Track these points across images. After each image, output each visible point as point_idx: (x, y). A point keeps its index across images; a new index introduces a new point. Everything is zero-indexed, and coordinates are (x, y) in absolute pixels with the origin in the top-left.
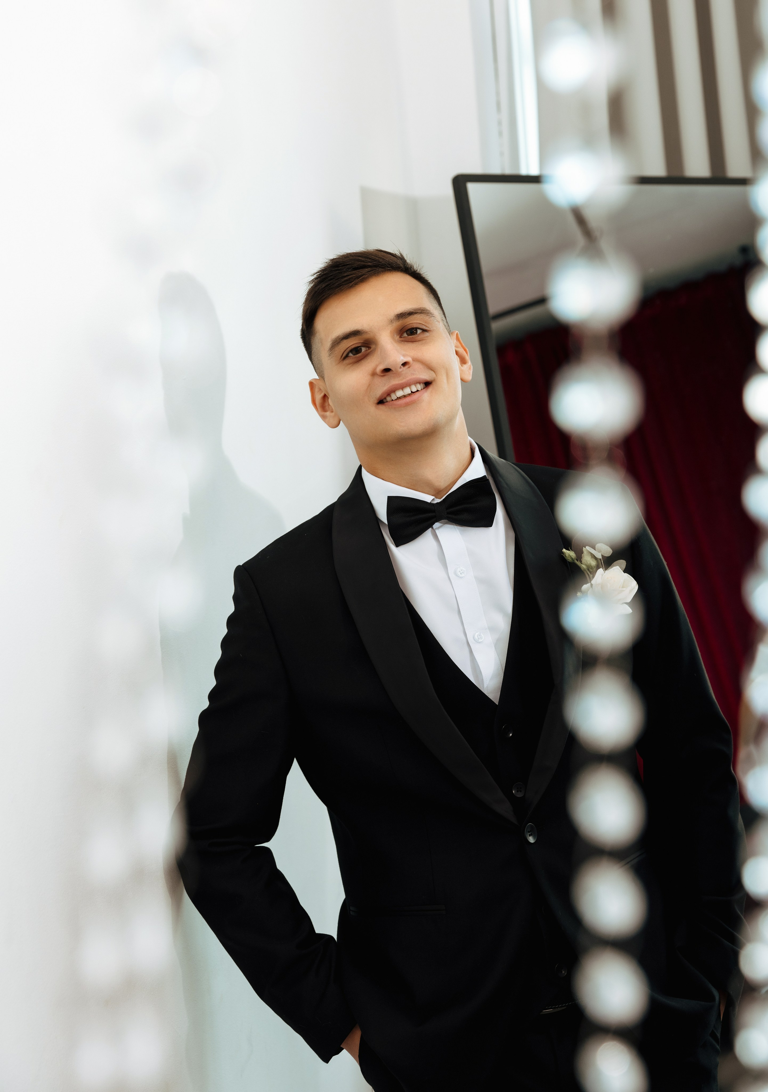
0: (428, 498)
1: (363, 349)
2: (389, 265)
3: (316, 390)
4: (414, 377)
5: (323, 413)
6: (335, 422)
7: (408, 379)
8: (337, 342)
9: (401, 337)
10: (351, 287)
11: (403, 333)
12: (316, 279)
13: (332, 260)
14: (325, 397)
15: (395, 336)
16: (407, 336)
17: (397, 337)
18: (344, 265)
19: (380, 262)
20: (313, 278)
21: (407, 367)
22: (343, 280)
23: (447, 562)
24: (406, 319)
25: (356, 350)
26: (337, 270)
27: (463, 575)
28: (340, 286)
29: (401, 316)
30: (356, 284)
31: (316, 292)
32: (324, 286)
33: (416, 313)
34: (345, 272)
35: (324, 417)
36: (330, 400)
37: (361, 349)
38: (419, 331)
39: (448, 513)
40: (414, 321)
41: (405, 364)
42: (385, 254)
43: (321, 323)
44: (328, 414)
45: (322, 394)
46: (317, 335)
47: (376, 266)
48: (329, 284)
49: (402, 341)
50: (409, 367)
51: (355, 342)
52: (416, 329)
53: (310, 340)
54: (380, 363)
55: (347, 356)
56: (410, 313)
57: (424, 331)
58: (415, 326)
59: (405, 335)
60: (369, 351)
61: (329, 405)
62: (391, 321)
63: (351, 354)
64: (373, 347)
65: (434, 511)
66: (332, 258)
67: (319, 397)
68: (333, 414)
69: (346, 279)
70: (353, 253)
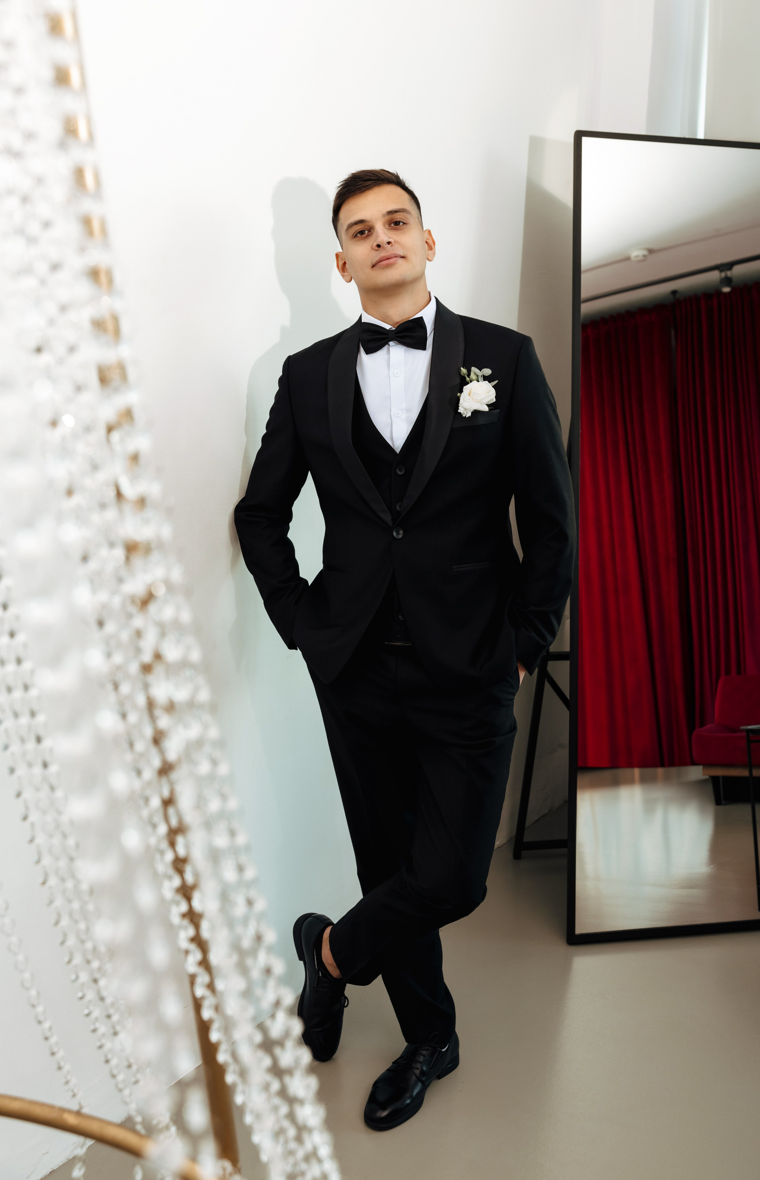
0: (388, 327)
1: (366, 232)
2: (387, 179)
3: (340, 259)
4: (394, 252)
5: (342, 273)
6: (349, 278)
7: (390, 253)
8: (351, 226)
9: (389, 226)
10: (362, 192)
11: (392, 223)
12: (341, 185)
13: (353, 174)
14: (345, 263)
15: (386, 225)
16: (394, 226)
17: (387, 226)
18: (359, 178)
19: (381, 177)
20: (340, 184)
21: (390, 245)
22: (357, 187)
23: (391, 365)
24: (393, 215)
25: (362, 232)
26: (354, 181)
27: (398, 375)
28: (354, 191)
29: (390, 213)
30: (365, 191)
31: (341, 194)
32: (345, 190)
33: (399, 211)
34: (359, 182)
35: (343, 276)
36: (347, 265)
37: (365, 232)
38: (401, 224)
39: (396, 337)
40: (398, 217)
41: (389, 243)
42: (385, 172)
43: (342, 214)
44: (345, 274)
45: (343, 262)
46: (340, 221)
47: (378, 180)
48: (349, 189)
49: (390, 229)
50: (392, 246)
51: (361, 227)
52: (399, 222)
53: (336, 224)
54: (375, 241)
55: (356, 236)
56: (396, 212)
57: (404, 223)
58: (398, 220)
59: (393, 225)
60: (370, 233)
61: (347, 269)
62: (384, 216)
63: (359, 235)
64: (372, 231)
65: (388, 335)
66: (353, 173)
67: (341, 263)
68: (348, 274)
69: (359, 186)
70: (365, 170)
